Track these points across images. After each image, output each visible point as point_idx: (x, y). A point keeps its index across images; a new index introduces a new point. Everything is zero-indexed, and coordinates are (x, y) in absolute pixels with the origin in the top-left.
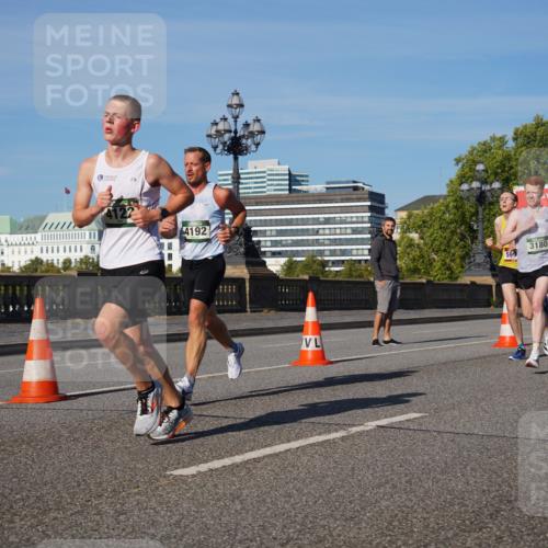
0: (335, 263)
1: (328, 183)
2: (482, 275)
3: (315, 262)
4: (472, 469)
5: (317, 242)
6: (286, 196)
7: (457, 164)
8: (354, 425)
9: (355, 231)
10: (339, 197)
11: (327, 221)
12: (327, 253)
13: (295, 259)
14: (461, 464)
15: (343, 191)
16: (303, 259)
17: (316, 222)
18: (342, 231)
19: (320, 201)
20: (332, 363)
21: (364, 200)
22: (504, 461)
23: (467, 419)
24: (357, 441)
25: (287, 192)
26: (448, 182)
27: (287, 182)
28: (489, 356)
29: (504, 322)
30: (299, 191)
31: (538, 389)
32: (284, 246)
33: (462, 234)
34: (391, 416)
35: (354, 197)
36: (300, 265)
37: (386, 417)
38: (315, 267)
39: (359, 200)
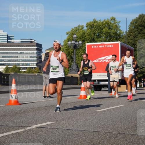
0: (23, 68)
1: (21, 39)
2: (75, 74)
3: (16, 68)
4: (68, 142)
5: (17, 61)
6: (6, 44)
7: (67, 34)
8: (27, 127)
9: (31, 57)
10: (25, 45)
11: (21, 53)
12: (21, 65)
13: (9, 66)
14: (65, 140)
15: (27, 43)
16: (12, 66)
17: (17, 53)
18: (26, 57)
19: (19, 46)
20: (21, 104)
21: (34, 46)
22: (79, 139)
23: (68, 124)
24: (29, 132)
25: (6, 42)
26: (64, 41)
27: (6, 39)
28: (76, 102)
29: (82, 90)
30: (11, 42)
31: (92, 113)
32: (5, 62)
33: (68, 59)
34: (41, 123)
35: (31, 45)
36: (11, 68)
37: (39, 124)
38: (16, 69)
39: (33, 46)
